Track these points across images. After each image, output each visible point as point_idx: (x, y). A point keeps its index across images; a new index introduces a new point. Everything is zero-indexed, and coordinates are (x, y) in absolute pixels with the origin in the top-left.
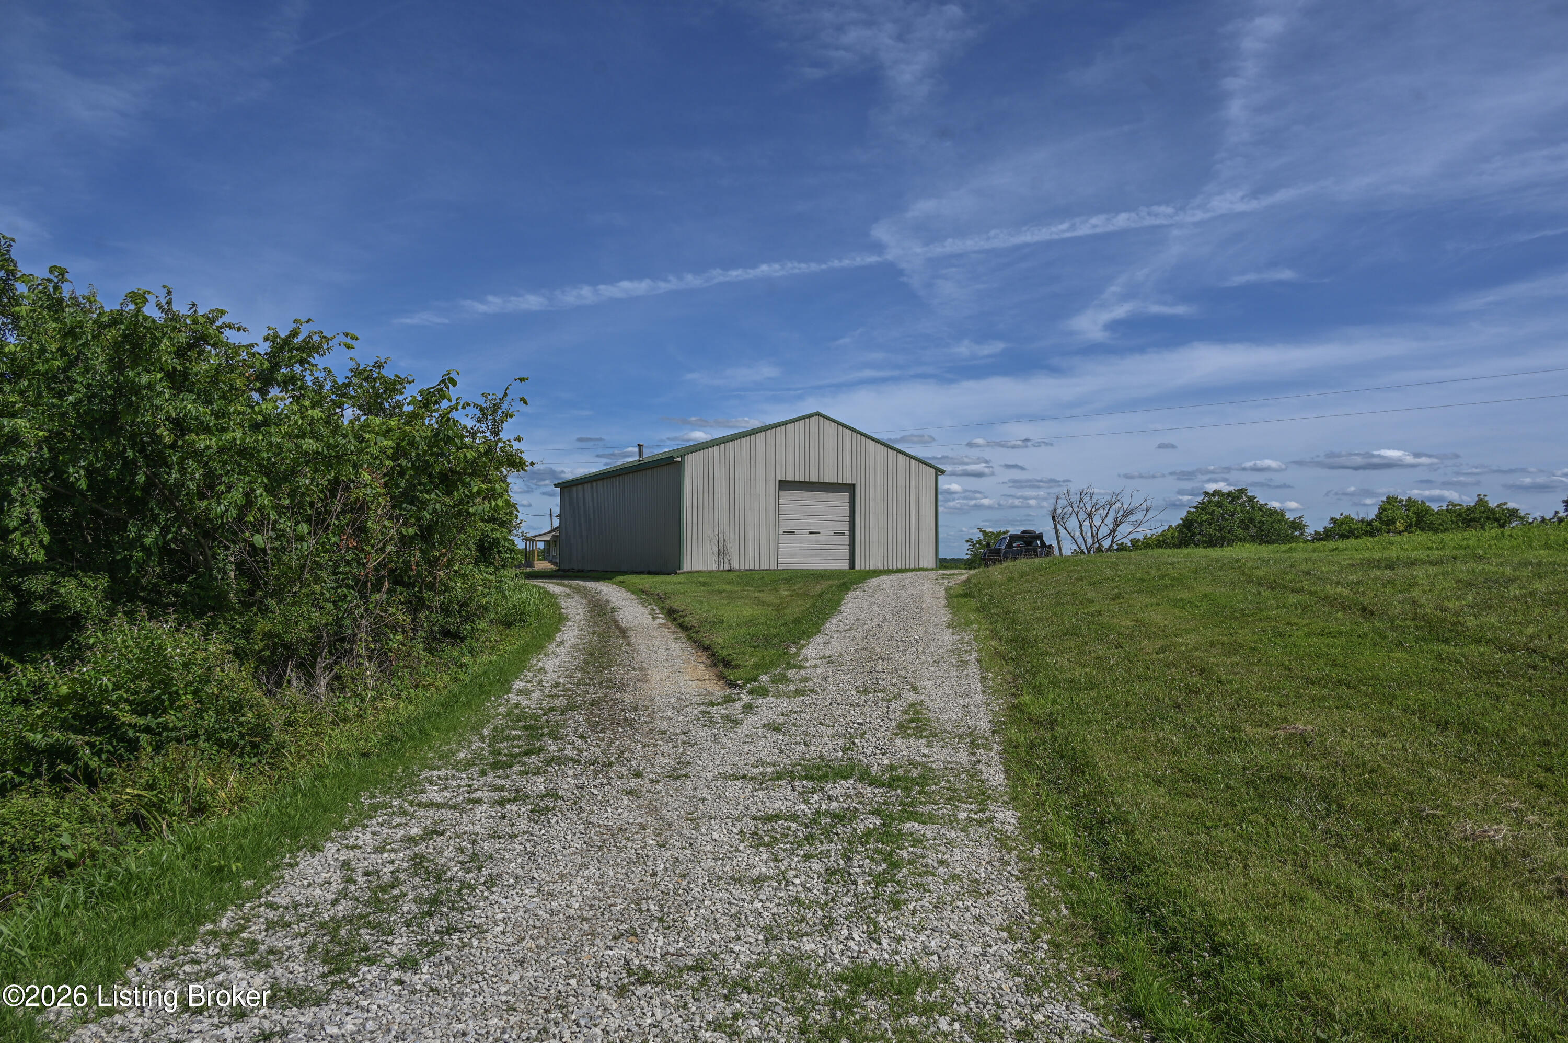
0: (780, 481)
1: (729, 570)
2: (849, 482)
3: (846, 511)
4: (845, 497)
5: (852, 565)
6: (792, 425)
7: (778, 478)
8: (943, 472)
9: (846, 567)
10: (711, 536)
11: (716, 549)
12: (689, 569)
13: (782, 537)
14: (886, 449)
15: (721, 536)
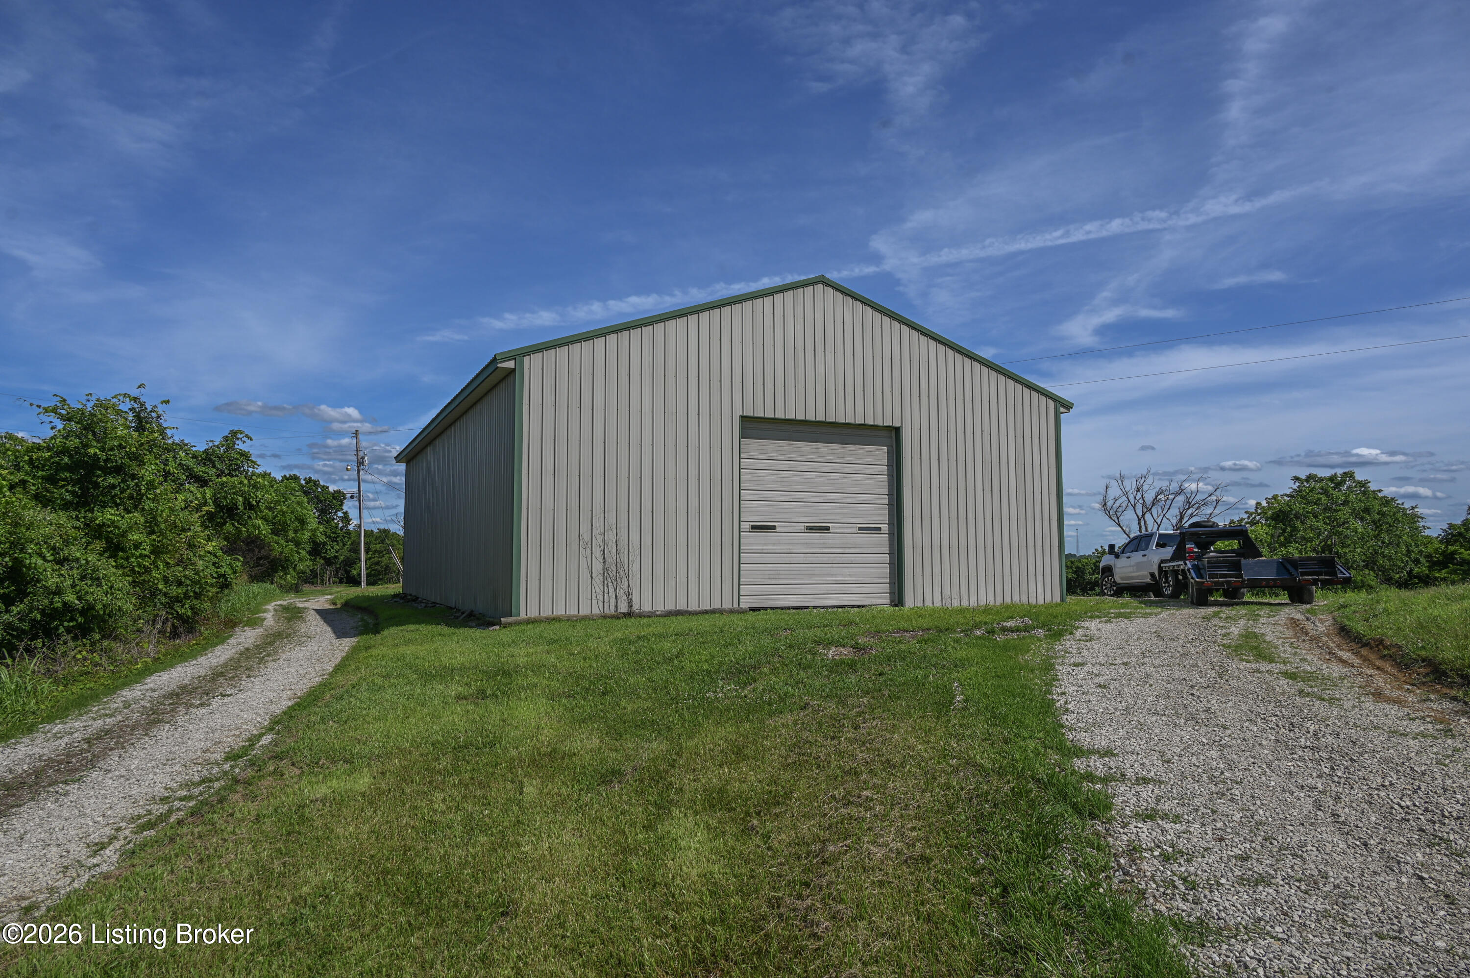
0: (743, 418)
1: (629, 615)
2: (888, 423)
3: (882, 483)
4: (879, 454)
5: (898, 599)
6: (768, 300)
7: (738, 412)
8: (1068, 406)
9: (885, 599)
10: (586, 536)
11: (598, 567)
12: (533, 613)
13: (750, 538)
14: (959, 357)
15: (610, 537)
